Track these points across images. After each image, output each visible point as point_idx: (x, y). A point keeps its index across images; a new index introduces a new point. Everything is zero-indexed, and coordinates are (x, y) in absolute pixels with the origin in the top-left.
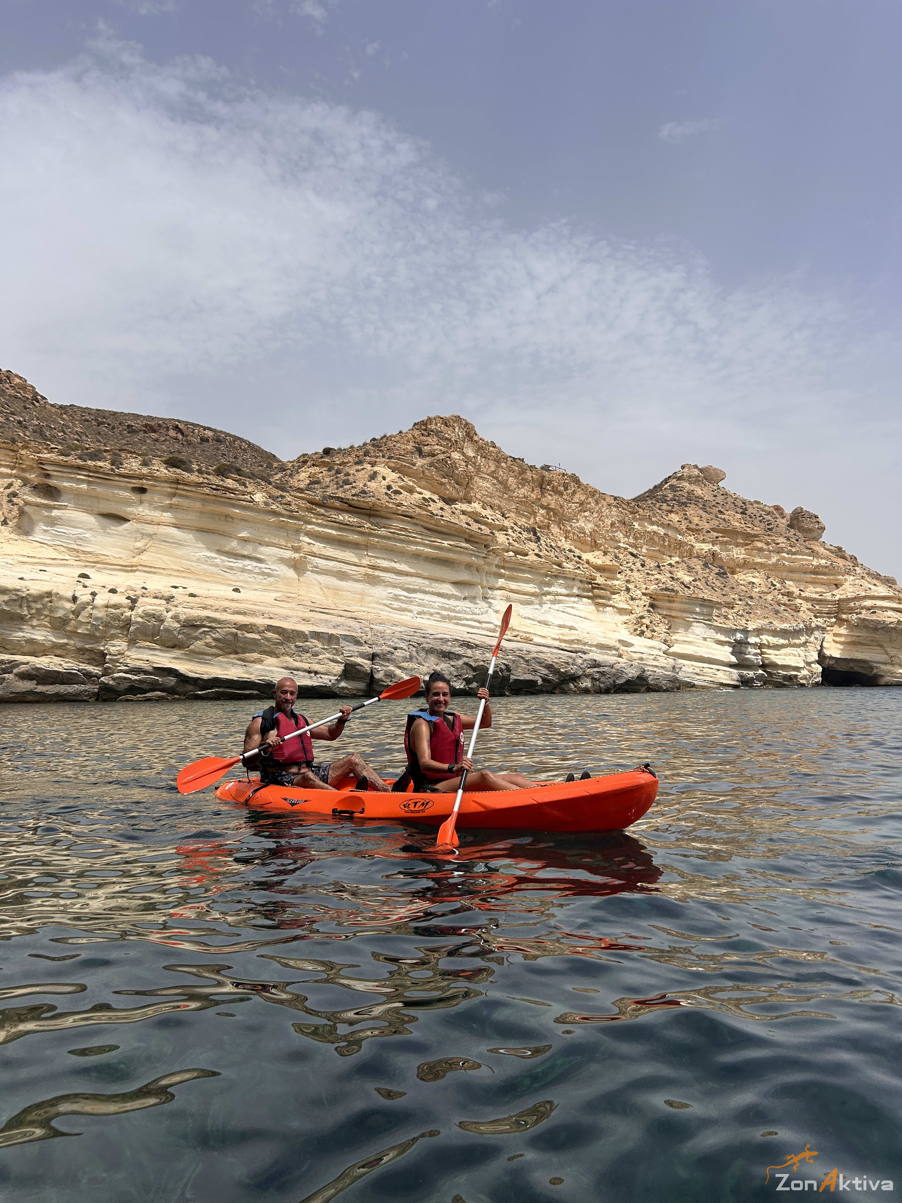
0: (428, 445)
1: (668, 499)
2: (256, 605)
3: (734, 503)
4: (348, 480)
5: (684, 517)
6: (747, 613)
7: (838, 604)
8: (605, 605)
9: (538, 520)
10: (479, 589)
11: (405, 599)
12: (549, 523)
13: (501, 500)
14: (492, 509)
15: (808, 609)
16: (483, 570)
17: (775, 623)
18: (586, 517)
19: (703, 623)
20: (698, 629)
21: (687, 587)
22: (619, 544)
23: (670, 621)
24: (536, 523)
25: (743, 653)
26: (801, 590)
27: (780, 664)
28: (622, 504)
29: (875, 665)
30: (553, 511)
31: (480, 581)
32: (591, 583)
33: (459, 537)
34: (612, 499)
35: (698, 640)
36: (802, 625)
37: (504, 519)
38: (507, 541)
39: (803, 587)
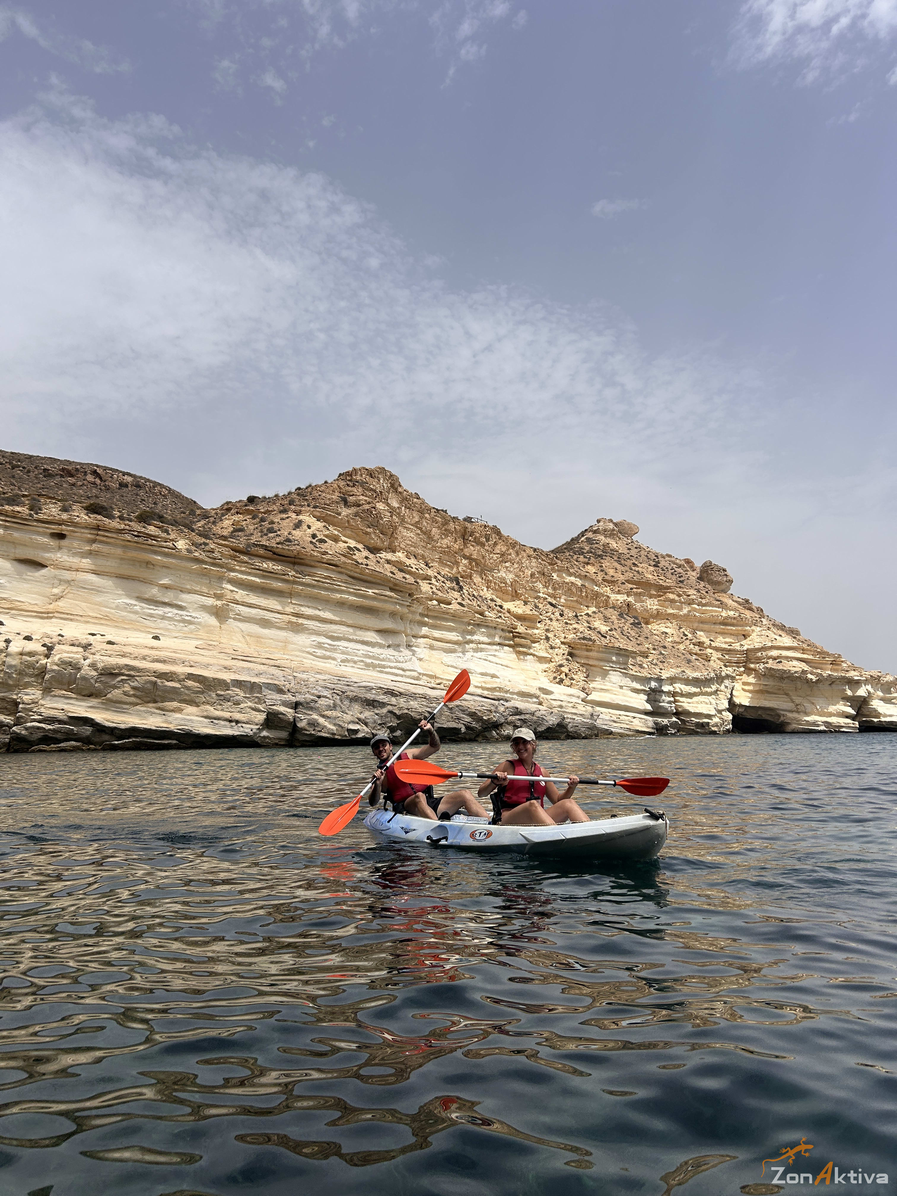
0: (353, 495)
1: (585, 551)
2: (176, 653)
3: (647, 556)
4: (273, 528)
5: (600, 569)
6: (661, 662)
7: (746, 653)
8: (525, 653)
9: (460, 570)
10: (403, 638)
11: (328, 647)
12: (471, 573)
13: (425, 550)
14: (416, 558)
15: (718, 659)
16: (407, 618)
17: (687, 672)
18: (506, 567)
19: (620, 672)
20: (615, 678)
21: (603, 636)
22: (538, 594)
23: (588, 670)
24: (459, 573)
25: (658, 701)
26: (711, 640)
27: (693, 712)
28: (540, 555)
29: (782, 712)
30: (475, 561)
31: (404, 629)
32: (512, 632)
33: (383, 585)
34: (532, 551)
35: (615, 688)
36: (713, 674)
37: (428, 568)
38: (431, 590)
39: (713, 637)
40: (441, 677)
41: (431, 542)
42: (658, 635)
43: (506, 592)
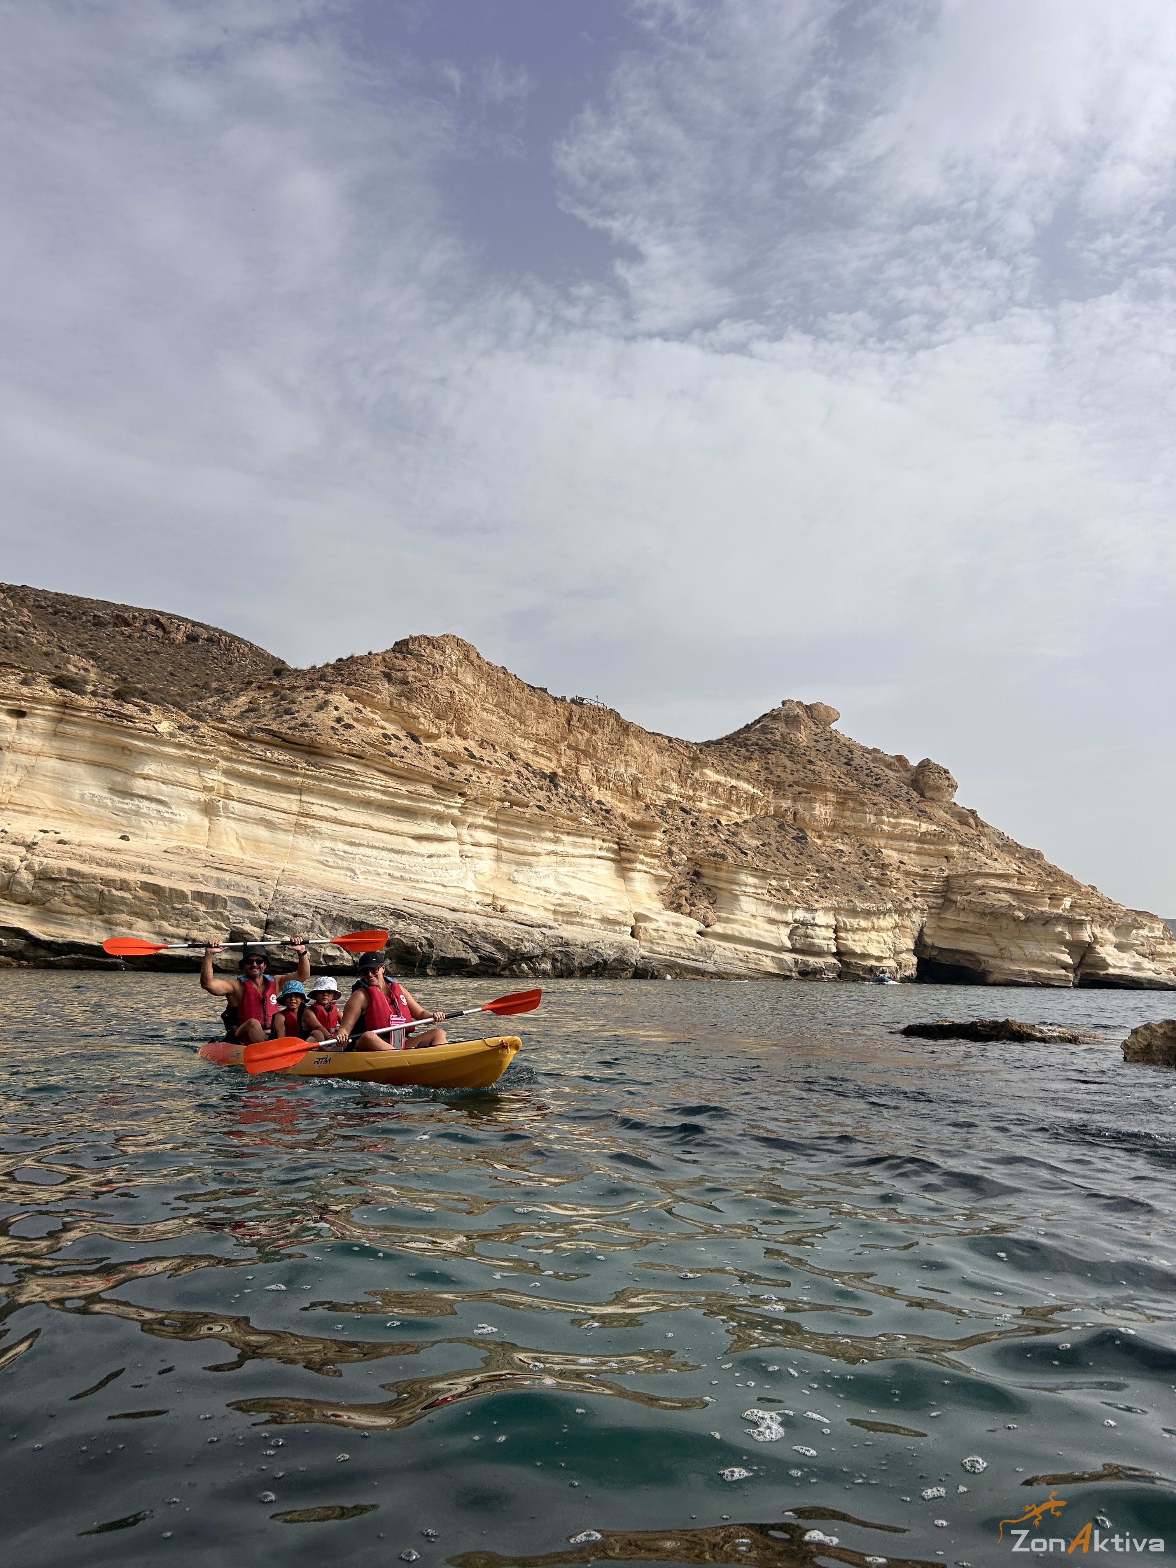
0: (402, 670)
1: (749, 743)
2: (140, 857)
3: (838, 751)
4: (290, 709)
5: (765, 766)
6: (823, 888)
7: (947, 881)
8: (634, 870)
9: (563, 763)
10: (454, 846)
11: (345, 855)
12: (577, 768)
13: (511, 737)
14: (494, 748)
15: (907, 886)
16: (463, 823)
17: (856, 901)
18: (626, 761)
19: (754, 898)
20: (748, 905)
21: (743, 852)
22: (669, 796)
23: (715, 894)
24: (561, 766)
25: (807, 936)
26: (901, 862)
27: (859, 952)
28: (678, 748)
29: (983, 958)
30: (583, 752)
31: (456, 836)
32: (618, 844)
33: (424, 783)
34: (666, 741)
35: (746, 918)
36: (890, 905)
37: (511, 761)
38: (503, 789)
39: (905, 859)
40: (502, 896)
41: (523, 728)
42: (828, 854)
43: (624, 793)
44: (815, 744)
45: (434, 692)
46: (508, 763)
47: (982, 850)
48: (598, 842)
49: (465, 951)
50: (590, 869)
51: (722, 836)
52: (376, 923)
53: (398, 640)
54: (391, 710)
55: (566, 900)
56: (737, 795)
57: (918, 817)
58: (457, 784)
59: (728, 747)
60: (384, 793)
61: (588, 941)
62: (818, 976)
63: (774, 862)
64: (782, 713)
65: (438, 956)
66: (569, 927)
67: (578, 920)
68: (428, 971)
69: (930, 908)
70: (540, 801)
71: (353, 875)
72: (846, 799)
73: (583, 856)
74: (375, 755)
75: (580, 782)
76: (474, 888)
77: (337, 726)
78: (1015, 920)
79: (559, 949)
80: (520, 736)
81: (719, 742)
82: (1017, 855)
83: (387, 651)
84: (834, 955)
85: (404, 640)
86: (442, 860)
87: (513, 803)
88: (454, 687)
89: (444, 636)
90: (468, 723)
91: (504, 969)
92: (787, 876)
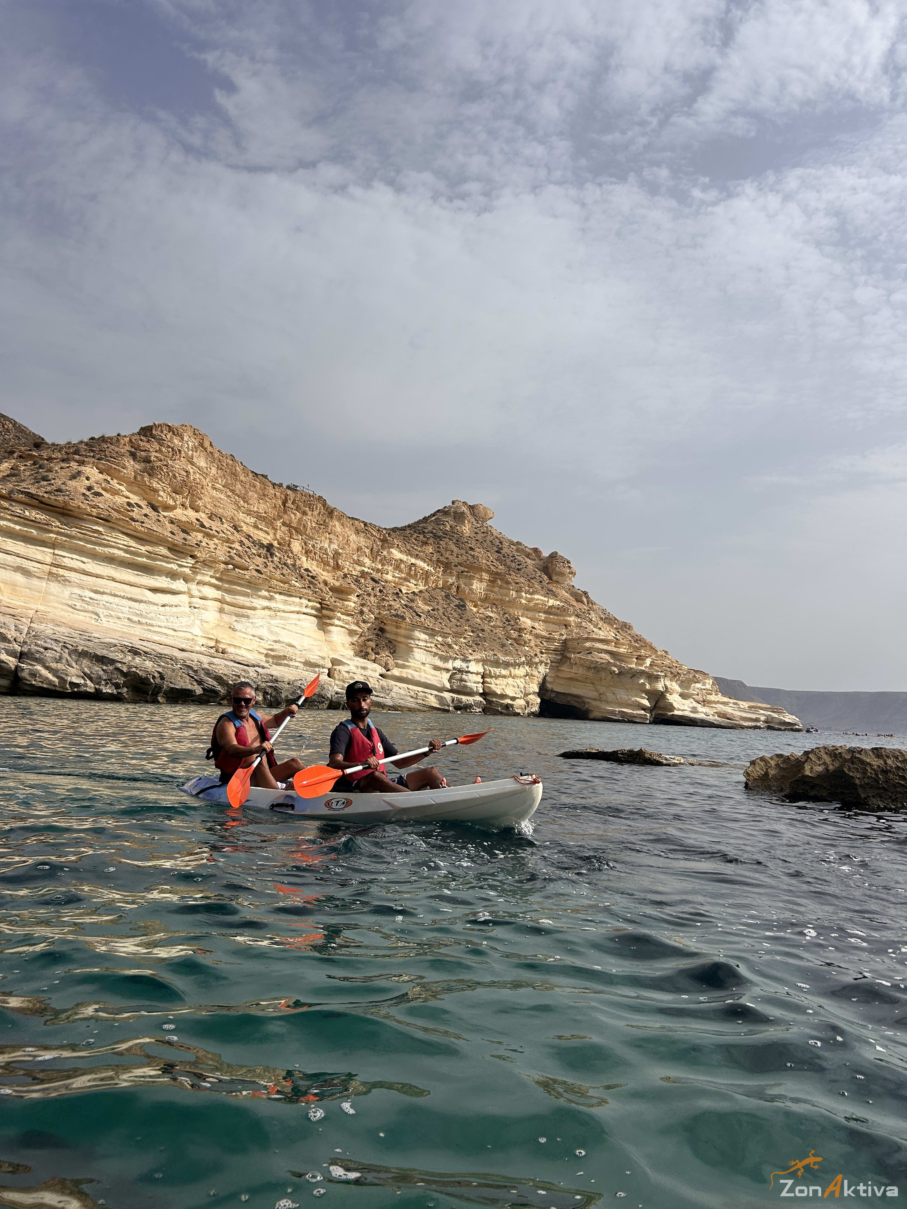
0: (146, 450)
1: (426, 531)
3: (491, 542)
4: (46, 475)
5: (437, 549)
6: (476, 644)
7: (565, 643)
8: (332, 625)
9: (278, 537)
10: (184, 598)
11: (91, 601)
12: (290, 541)
13: (236, 513)
14: (221, 521)
15: (536, 646)
16: (193, 580)
17: (499, 655)
18: (330, 539)
19: (425, 650)
20: (419, 655)
21: (418, 615)
22: (363, 568)
23: (395, 646)
24: (276, 539)
25: (462, 680)
26: (533, 628)
27: (499, 693)
28: (372, 531)
29: (587, 700)
30: (296, 529)
31: (186, 590)
32: (320, 603)
33: (161, 545)
34: (362, 525)
35: (417, 665)
36: (523, 659)
37: (235, 532)
38: (228, 554)
39: (536, 625)
40: (223, 641)
41: (246, 505)
42: (481, 619)
43: (327, 564)
44: (475, 535)
45: (172, 471)
46: (233, 534)
47: (591, 621)
48: (304, 602)
49: (192, 684)
50: (297, 622)
51: (402, 601)
52: (116, 658)
53: (144, 426)
54: (135, 484)
55: (276, 646)
56: (415, 571)
57: (546, 595)
58: (189, 548)
59: (410, 533)
60: (126, 551)
61: (294, 679)
62: (468, 710)
63: (440, 623)
64: (452, 510)
65: (168, 687)
66: (278, 668)
67: (285, 662)
68: (159, 698)
69: (552, 662)
70: (258, 566)
71: (97, 617)
72: (496, 579)
73: (291, 612)
74: (120, 519)
75: (292, 553)
76: (200, 633)
77: (88, 493)
78: (611, 673)
79: (269, 684)
80: (243, 513)
81: (403, 529)
82: (615, 626)
83: (133, 435)
84: (481, 695)
85: (149, 427)
86: (174, 609)
87: (235, 566)
88: (189, 467)
89: (183, 425)
90: (200, 499)
91: (223, 699)
92: (450, 634)
